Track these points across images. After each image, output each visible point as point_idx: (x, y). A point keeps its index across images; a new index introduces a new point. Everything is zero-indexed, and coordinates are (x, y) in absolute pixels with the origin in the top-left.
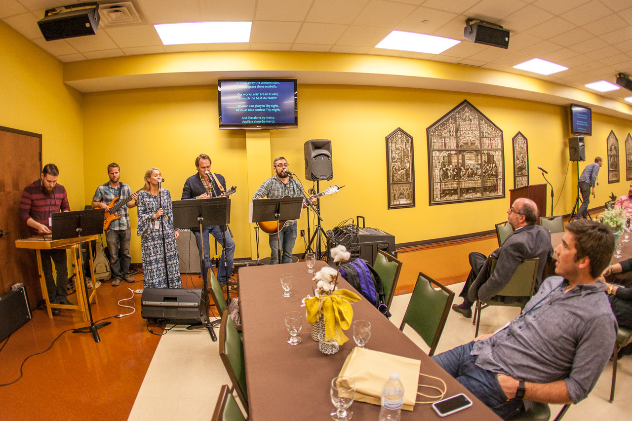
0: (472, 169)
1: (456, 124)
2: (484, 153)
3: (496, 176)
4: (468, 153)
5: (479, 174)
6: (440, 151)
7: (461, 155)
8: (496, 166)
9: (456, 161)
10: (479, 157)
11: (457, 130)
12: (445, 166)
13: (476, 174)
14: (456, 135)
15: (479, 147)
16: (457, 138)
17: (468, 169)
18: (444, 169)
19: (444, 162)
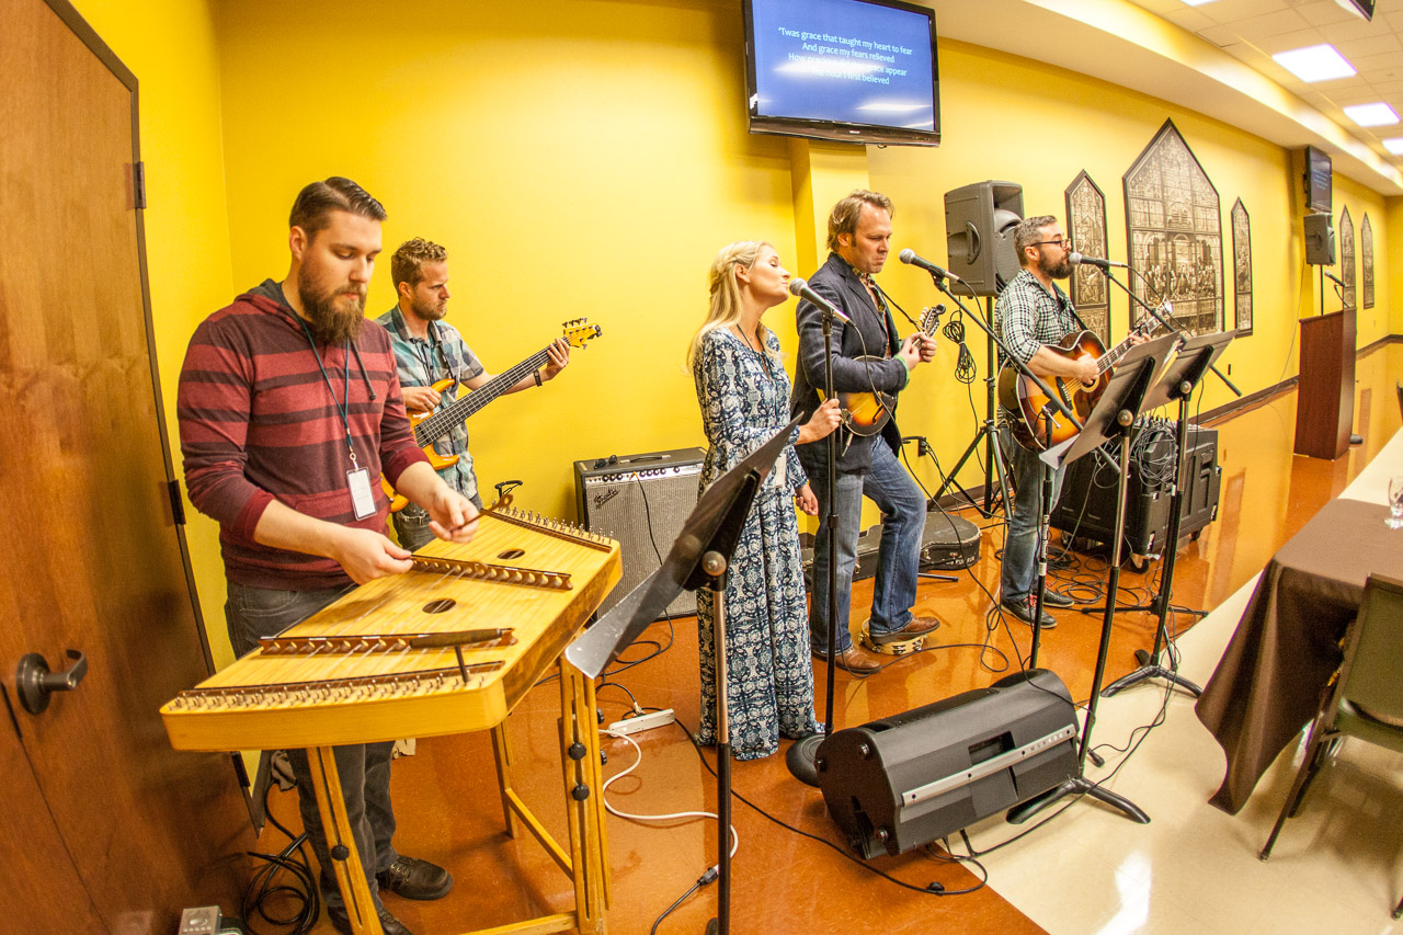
0: (1185, 276)
1: (1160, 170)
2: (1198, 241)
3: (1214, 291)
4: (1178, 238)
5: (1193, 288)
6: (1143, 231)
7: (1170, 243)
8: (1213, 271)
9: (1164, 255)
10: (1193, 249)
11: (1163, 186)
12: (1150, 270)
13: (1189, 287)
14: (1163, 197)
15: (1192, 226)
16: (1164, 203)
17: (1179, 277)
18: (1150, 273)
19: (1148, 259)
